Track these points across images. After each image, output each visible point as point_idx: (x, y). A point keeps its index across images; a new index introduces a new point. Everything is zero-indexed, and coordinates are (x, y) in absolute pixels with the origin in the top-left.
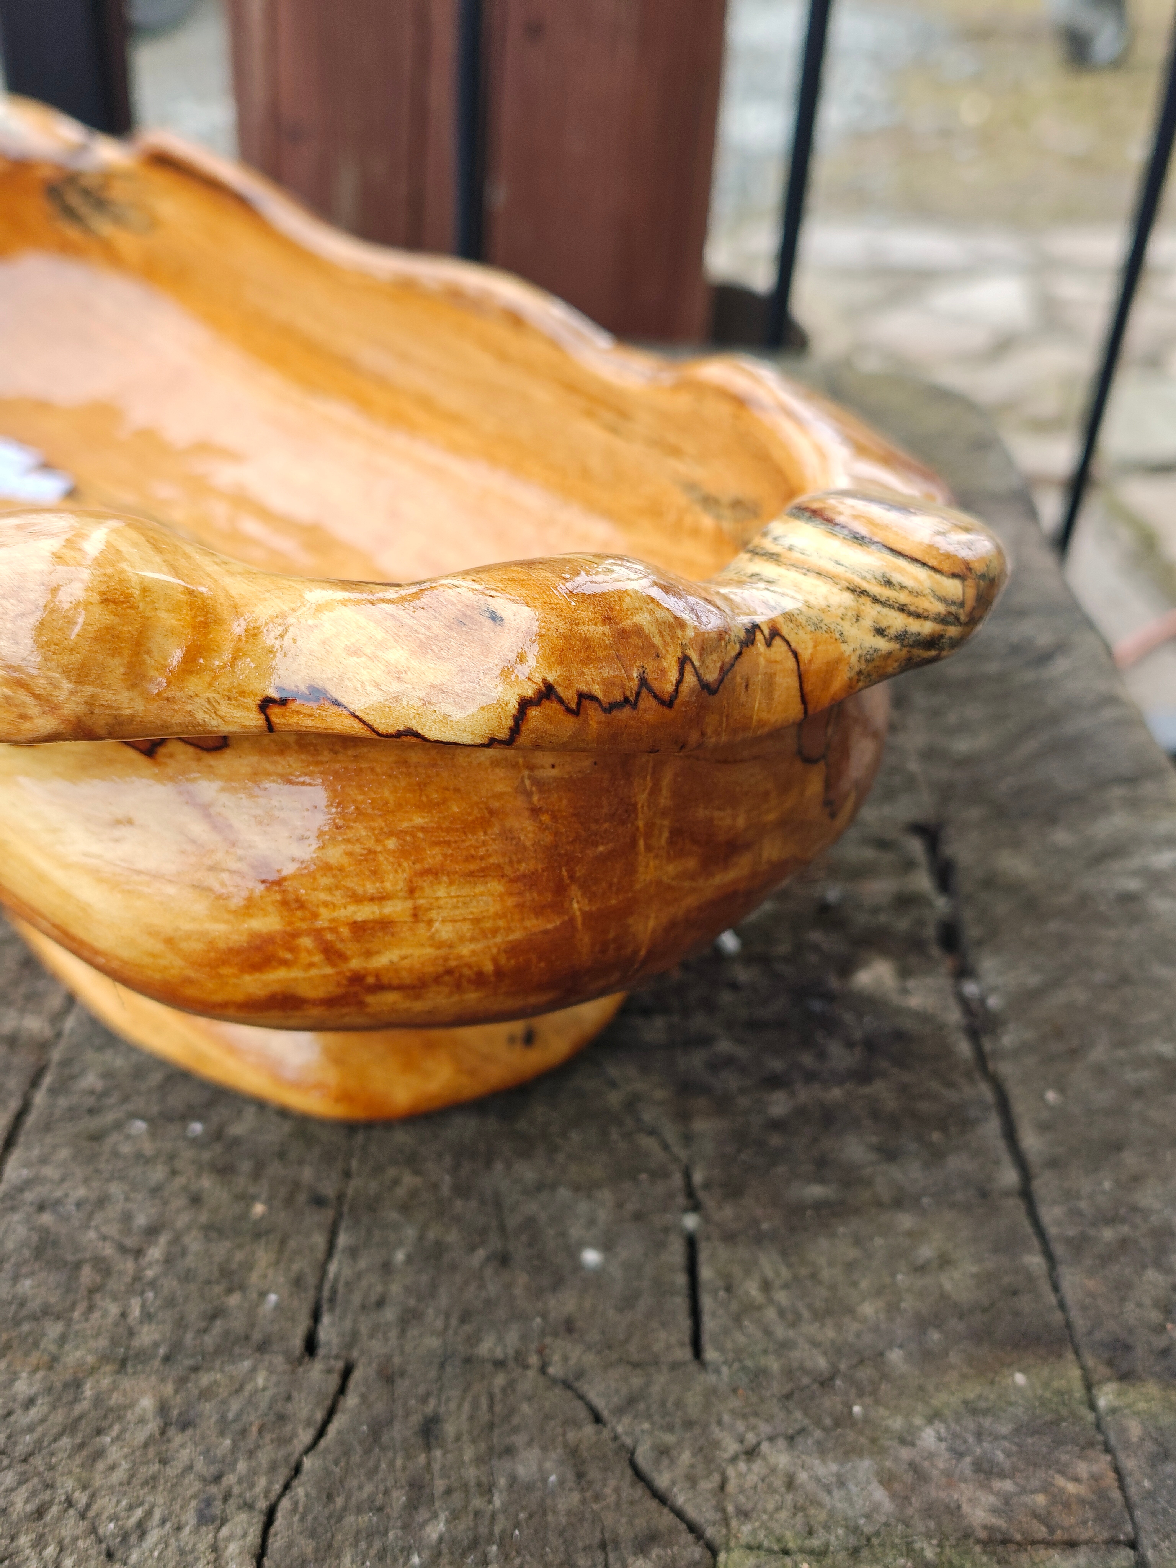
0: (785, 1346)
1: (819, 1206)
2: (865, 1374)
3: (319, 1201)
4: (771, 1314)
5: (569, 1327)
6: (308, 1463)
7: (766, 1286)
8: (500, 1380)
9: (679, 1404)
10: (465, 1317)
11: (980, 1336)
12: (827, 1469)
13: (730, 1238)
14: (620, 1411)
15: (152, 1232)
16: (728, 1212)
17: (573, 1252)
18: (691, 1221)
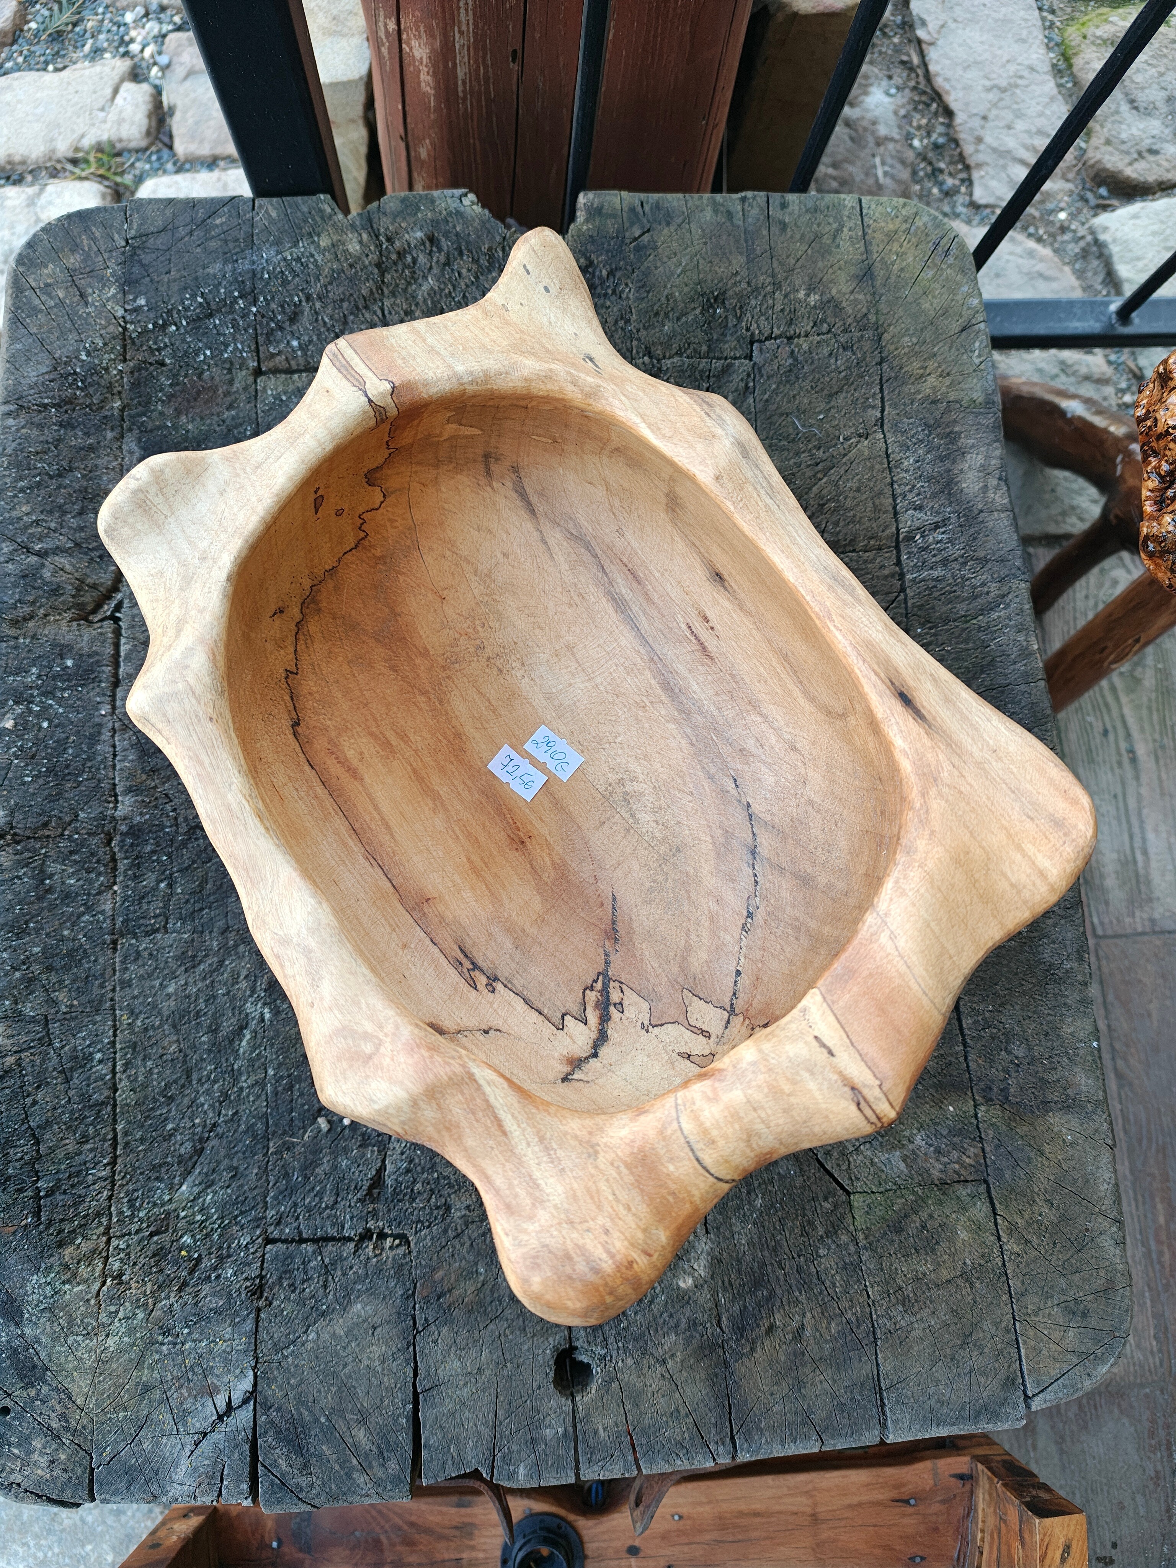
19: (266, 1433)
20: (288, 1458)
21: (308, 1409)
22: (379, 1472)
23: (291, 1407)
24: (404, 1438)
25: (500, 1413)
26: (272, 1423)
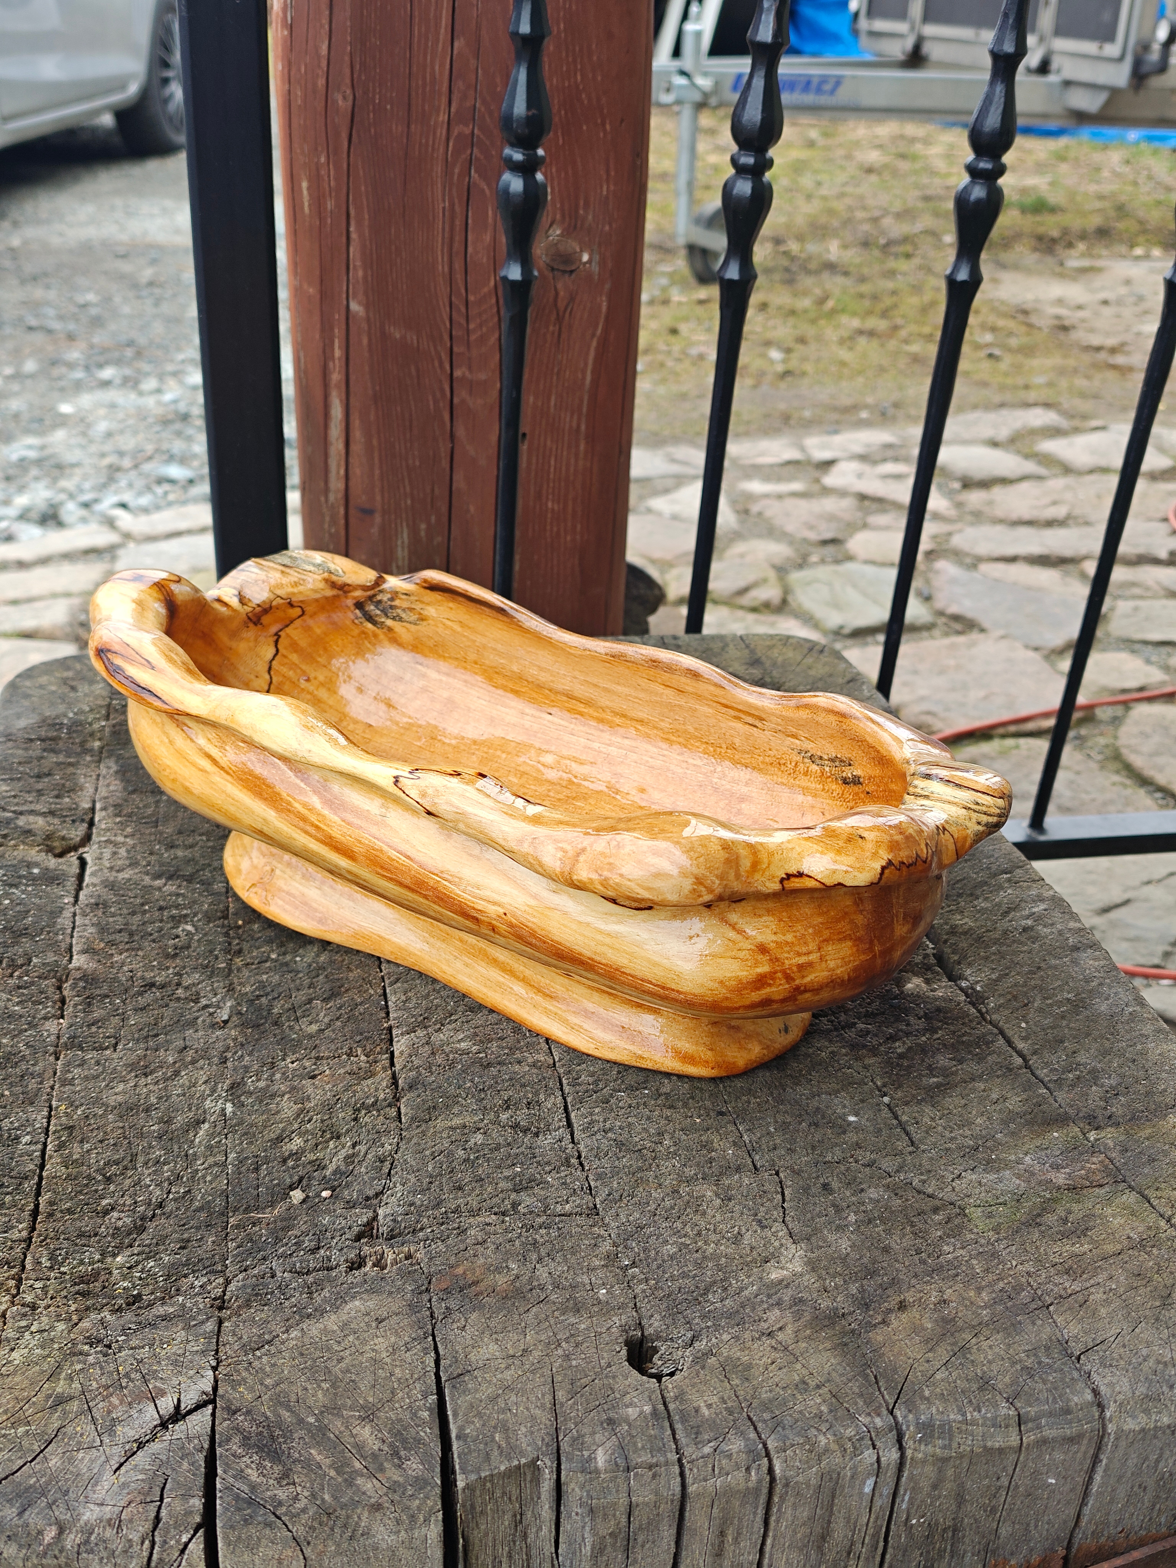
0: (952, 1139)
1: (938, 1086)
2: (988, 1144)
3: (721, 1113)
4: (940, 1128)
5: (858, 1146)
6: (785, 1205)
7: (933, 1119)
8: (843, 1168)
9: (920, 1165)
10: (813, 1148)
11: (1030, 1123)
12: (993, 1177)
13: (907, 1104)
14: (898, 1171)
15: (660, 1134)
16: (900, 1094)
17: (843, 1117)
18: (886, 1099)
19: (228, 1440)
20: (260, 1466)
21: (289, 1408)
22: (396, 1475)
23: (265, 1409)
24: (429, 1434)
25: (561, 1395)
26: (237, 1429)
